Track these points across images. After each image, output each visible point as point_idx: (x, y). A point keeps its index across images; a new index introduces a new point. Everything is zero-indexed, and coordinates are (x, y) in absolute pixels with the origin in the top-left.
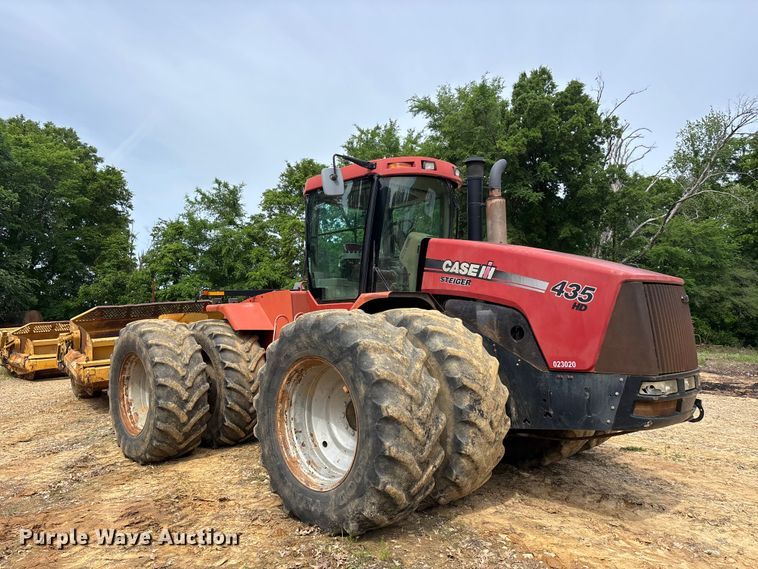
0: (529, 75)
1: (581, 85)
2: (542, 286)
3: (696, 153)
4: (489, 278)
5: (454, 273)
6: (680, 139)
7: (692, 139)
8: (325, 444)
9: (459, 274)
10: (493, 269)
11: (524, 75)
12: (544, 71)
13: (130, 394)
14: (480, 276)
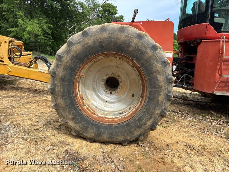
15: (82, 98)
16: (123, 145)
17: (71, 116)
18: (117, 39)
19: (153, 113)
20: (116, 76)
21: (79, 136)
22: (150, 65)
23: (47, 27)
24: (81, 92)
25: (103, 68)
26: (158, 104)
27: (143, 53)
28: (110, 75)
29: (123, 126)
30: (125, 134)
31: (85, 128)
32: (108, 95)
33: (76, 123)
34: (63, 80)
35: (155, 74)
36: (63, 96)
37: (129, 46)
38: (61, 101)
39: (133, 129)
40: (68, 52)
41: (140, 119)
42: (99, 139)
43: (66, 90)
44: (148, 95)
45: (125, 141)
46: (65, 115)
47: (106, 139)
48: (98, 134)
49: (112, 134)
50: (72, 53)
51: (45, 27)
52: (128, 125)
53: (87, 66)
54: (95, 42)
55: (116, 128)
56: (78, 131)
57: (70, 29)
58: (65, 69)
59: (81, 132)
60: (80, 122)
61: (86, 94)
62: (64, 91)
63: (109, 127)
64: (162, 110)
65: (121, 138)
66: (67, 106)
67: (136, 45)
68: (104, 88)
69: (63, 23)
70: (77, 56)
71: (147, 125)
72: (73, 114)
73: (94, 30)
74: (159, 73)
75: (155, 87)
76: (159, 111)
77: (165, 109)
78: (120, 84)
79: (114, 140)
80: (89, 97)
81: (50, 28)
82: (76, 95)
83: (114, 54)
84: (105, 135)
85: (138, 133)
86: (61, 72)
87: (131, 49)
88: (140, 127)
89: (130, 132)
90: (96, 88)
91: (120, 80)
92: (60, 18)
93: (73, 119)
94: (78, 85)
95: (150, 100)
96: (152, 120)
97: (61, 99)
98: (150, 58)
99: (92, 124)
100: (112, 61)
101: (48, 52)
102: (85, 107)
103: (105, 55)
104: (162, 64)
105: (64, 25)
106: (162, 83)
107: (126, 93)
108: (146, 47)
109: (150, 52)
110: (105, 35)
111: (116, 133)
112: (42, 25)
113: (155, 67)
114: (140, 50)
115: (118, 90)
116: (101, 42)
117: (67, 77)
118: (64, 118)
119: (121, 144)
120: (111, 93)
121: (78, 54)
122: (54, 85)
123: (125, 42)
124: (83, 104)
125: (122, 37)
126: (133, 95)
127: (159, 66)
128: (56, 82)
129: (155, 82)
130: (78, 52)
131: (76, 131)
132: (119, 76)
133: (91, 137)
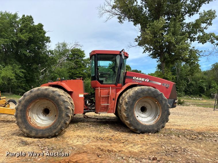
0: (26, 16)
1: (43, 26)
2: (160, 84)
3: (60, 50)
4: (148, 81)
5: (137, 80)
6: (56, 46)
7: (59, 47)
8: (137, 117)
9: (139, 80)
10: (149, 80)
11: (24, 16)
12: (31, 17)
13: (29, 115)
14: (145, 81)
15: (30, 119)
16: (49, 138)
17: (24, 127)
18: (44, 93)
19: (61, 122)
20: (48, 108)
21: (28, 136)
22: (58, 102)
23: (20, 72)
24: (29, 116)
25: (41, 104)
26: (62, 118)
27: (55, 98)
28: (45, 108)
29: (48, 129)
30: (49, 132)
31: (31, 132)
32: (44, 117)
33: (27, 130)
34: (21, 111)
35: (60, 106)
36: (21, 118)
37: (49, 95)
38: (20, 120)
39: (53, 130)
40: (23, 99)
41: (55, 125)
42: (37, 136)
43: (22, 115)
44: (58, 115)
45: (49, 136)
46: (21, 126)
47: (40, 136)
48: (37, 134)
49: (43, 133)
50: (25, 100)
51: (18, 72)
52: (50, 128)
53: (32, 104)
54: (35, 95)
55: (45, 130)
56: (28, 133)
57: (42, 71)
58: (22, 106)
59: (29, 134)
60: (28, 129)
61: (33, 117)
62: (21, 115)
63: (42, 130)
64: (64, 121)
65: (47, 135)
66: (23, 122)
67: (52, 95)
68: (43, 114)
69: (35, 67)
70: (27, 101)
71: (58, 128)
72: (26, 125)
73: (35, 90)
74: (62, 105)
75: (61, 111)
76: (63, 121)
77: (66, 120)
78: (50, 111)
79: (44, 136)
80: (35, 118)
81: (22, 72)
82: (27, 117)
83: (44, 99)
84: (40, 134)
85: (55, 132)
86: (20, 108)
87: (50, 96)
88: (55, 129)
89: (51, 131)
90: (38, 114)
91: (50, 109)
92: (32, 63)
93: (25, 128)
94: (28, 113)
95: (59, 116)
96: (60, 125)
97: (20, 119)
98: (58, 100)
99: (34, 129)
100: (45, 101)
101: (20, 92)
102: (31, 122)
103: (40, 99)
104: (63, 102)
105: (36, 69)
106: (63, 109)
107: (53, 115)
108: (56, 95)
109: (57, 97)
110: (39, 92)
111: (45, 132)
112: (16, 71)
113: (60, 103)
114: (53, 97)
115: (49, 114)
116: (37, 94)
117: (23, 109)
118: (21, 128)
119: (48, 138)
120: (46, 116)
121: (28, 100)
122: (17, 113)
123: (47, 94)
124: (31, 121)
125: (46, 92)
126: (55, 116)
127: (62, 102)
128: (18, 112)
129: (60, 109)
130: (28, 99)
131: (27, 133)
132: (49, 108)
133: (33, 135)
